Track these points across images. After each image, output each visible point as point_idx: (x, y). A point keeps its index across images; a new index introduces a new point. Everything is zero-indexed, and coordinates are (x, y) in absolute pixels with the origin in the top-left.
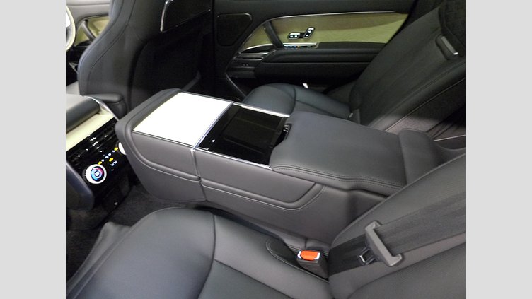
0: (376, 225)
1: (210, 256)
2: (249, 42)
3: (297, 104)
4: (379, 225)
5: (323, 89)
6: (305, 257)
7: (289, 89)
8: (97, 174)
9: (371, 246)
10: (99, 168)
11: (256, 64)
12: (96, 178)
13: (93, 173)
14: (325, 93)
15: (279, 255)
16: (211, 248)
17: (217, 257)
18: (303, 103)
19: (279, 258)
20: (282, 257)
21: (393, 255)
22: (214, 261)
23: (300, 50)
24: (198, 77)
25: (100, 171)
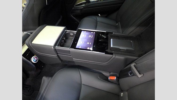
0: (135, 64)
1: (80, 83)
2: (77, 1)
3: (98, 23)
4: (136, 64)
5: (106, 15)
6: (111, 79)
7: (94, 17)
8: (35, 59)
9: (133, 71)
10: (35, 57)
11: (81, 10)
12: (35, 61)
13: (34, 59)
14: (106, 17)
15: (102, 79)
16: (80, 80)
17: (82, 83)
18: (100, 22)
19: (103, 80)
20: (103, 79)
21: (140, 74)
22: (82, 84)
23: (96, 3)
24: (61, 17)
25: (36, 58)
